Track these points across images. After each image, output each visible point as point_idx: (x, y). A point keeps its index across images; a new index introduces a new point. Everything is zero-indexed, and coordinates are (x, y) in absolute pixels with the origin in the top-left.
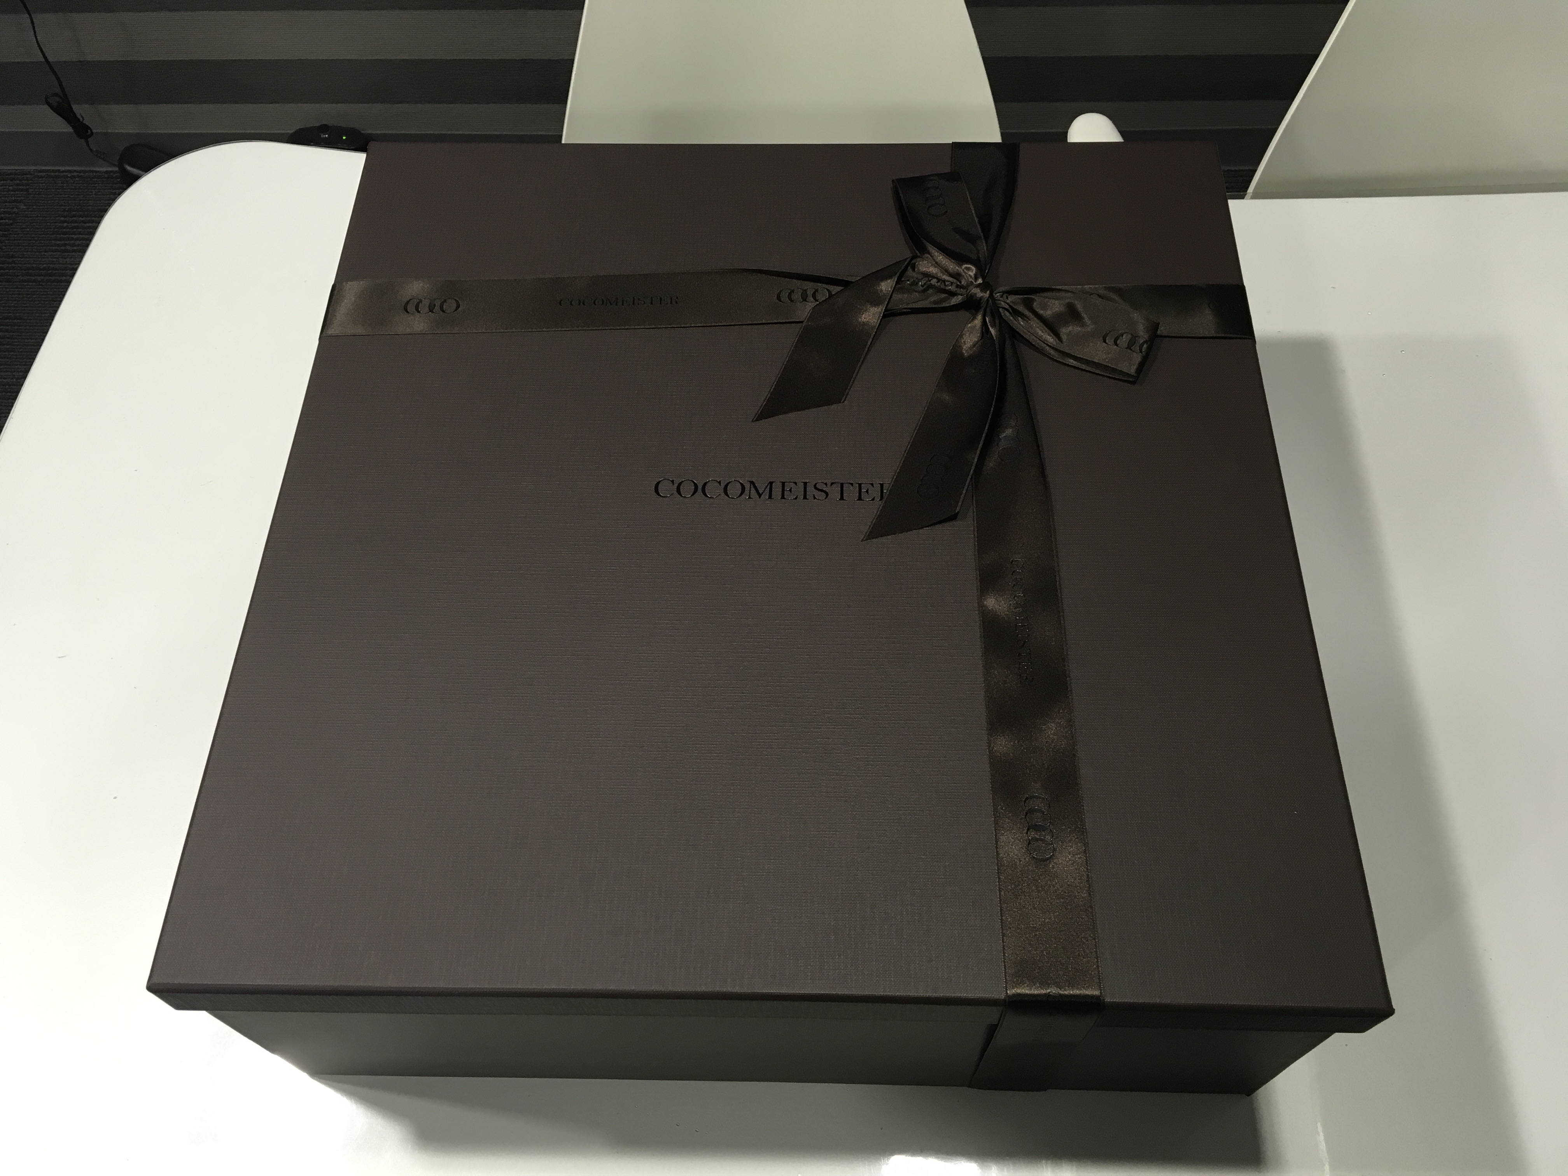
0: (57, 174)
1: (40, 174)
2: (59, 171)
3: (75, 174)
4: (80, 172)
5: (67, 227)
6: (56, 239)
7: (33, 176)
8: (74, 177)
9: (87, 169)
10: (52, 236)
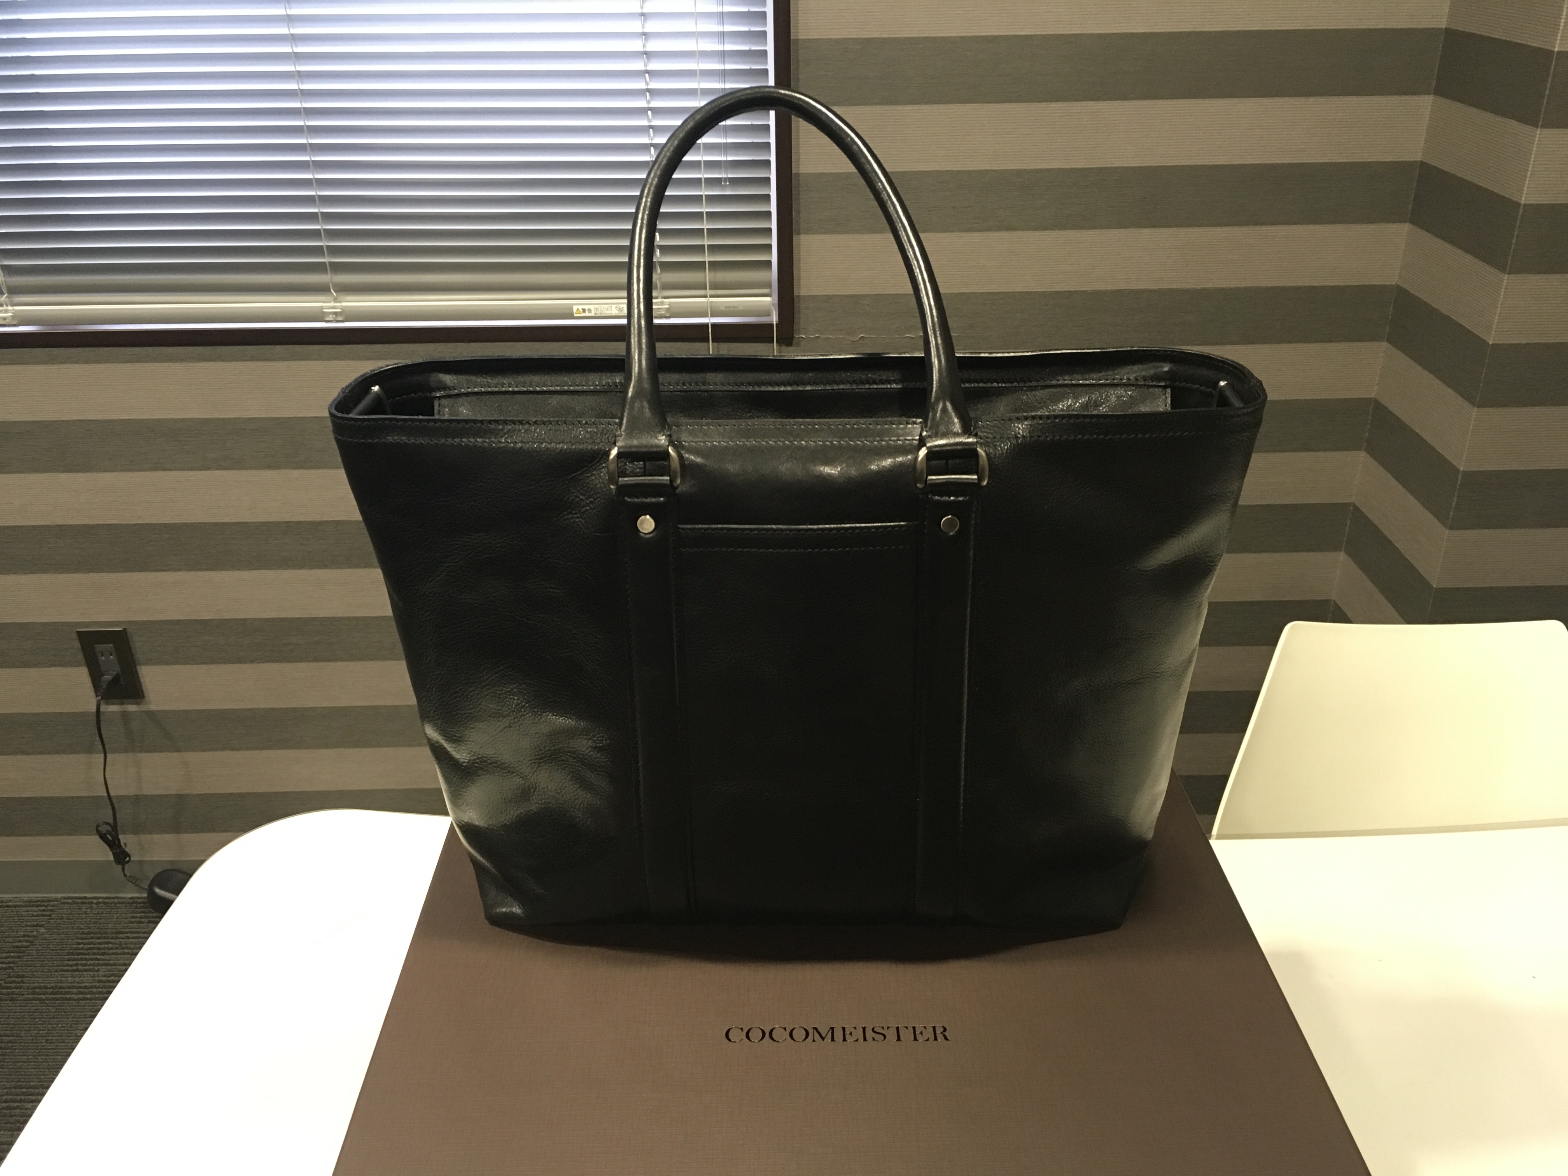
0: (83, 900)
1: (66, 901)
2: (85, 898)
3: (101, 900)
4: (106, 898)
5: (82, 949)
6: (69, 960)
7: (59, 903)
8: (99, 903)
9: (113, 895)
10: (67, 957)
